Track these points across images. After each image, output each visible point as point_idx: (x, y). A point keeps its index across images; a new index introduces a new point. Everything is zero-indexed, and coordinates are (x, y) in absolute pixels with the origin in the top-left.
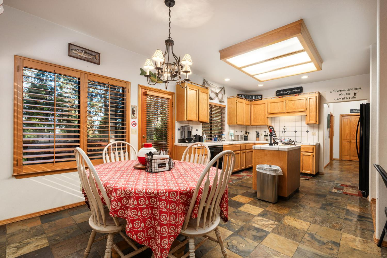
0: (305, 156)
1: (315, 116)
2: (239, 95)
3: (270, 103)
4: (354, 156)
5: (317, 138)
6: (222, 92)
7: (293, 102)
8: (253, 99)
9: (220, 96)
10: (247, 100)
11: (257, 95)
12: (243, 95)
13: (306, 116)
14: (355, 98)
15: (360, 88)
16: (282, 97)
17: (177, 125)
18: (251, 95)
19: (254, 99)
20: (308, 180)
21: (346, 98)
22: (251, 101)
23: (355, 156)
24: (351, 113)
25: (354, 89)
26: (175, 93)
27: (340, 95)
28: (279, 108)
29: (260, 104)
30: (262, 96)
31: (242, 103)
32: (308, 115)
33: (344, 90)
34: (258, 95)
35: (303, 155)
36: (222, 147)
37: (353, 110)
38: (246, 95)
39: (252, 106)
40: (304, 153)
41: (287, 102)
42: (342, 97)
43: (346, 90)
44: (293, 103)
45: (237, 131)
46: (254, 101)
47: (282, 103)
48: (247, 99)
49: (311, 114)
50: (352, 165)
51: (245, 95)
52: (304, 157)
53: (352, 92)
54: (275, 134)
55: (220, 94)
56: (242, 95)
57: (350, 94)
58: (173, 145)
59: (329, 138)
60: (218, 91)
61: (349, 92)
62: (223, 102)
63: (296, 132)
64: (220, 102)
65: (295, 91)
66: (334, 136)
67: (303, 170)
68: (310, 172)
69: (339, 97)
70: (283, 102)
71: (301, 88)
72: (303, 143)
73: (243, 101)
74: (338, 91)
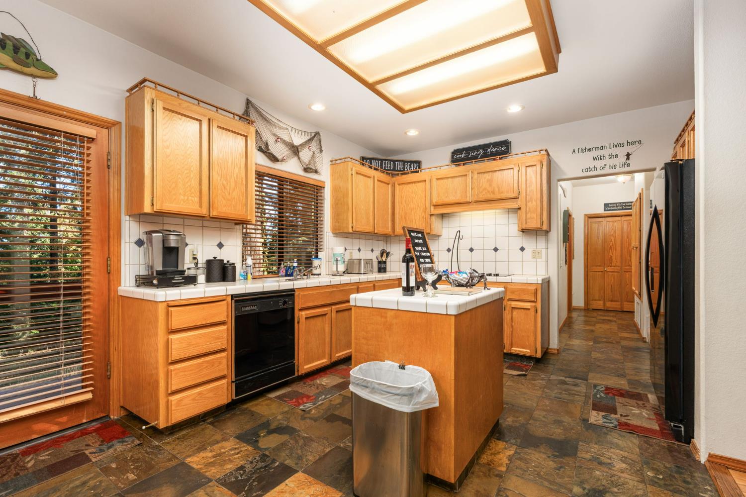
0: (517, 310)
1: (539, 210)
2: (363, 159)
3: (438, 179)
4: (612, 301)
5: (544, 264)
6: (314, 145)
7: (488, 176)
8: (398, 170)
9: (305, 155)
10: (383, 172)
11: (408, 162)
12: (375, 159)
13: (519, 209)
14: (628, 165)
15: (640, 143)
16: (464, 164)
17: (131, 230)
18: (394, 161)
19: (401, 171)
20: (525, 375)
21: (607, 166)
22: (393, 175)
23: (614, 301)
24: (605, 210)
25: (625, 144)
26: (119, 123)
27: (595, 159)
28: (456, 193)
29: (415, 182)
30: (419, 163)
31: (370, 177)
32: (523, 209)
33: (603, 147)
34: (411, 162)
35: (513, 308)
36: (293, 295)
37: (610, 205)
38: (382, 160)
39: (397, 187)
40: (514, 304)
41: (476, 176)
42: (599, 163)
43: (608, 147)
44: (489, 178)
45: (359, 250)
46: (402, 174)
47: (464, 178)
48: (383, 170)
49: (529, 204)
50: (610, 321)
51: (378, 160)
52: (515, 313)
53: (621, 152)
54: (428, 254)
55: (307, 149)
56: (371, 159)
57: (616, 156)
58: (112, 294)
59: (566, 264)
60: (298, 140)
61: (615, 151)
62: (316, 172)
63: (496, 250)
64: (306, 170)
65: (494, 150)
66: (573, 259)
67: (512, 346)
68: (528, 351)
69: (592, 164)
70: (466, 175)
71: (507, 144)
72: (512, 277)
73: (372, 172)
74: (590, 150)
